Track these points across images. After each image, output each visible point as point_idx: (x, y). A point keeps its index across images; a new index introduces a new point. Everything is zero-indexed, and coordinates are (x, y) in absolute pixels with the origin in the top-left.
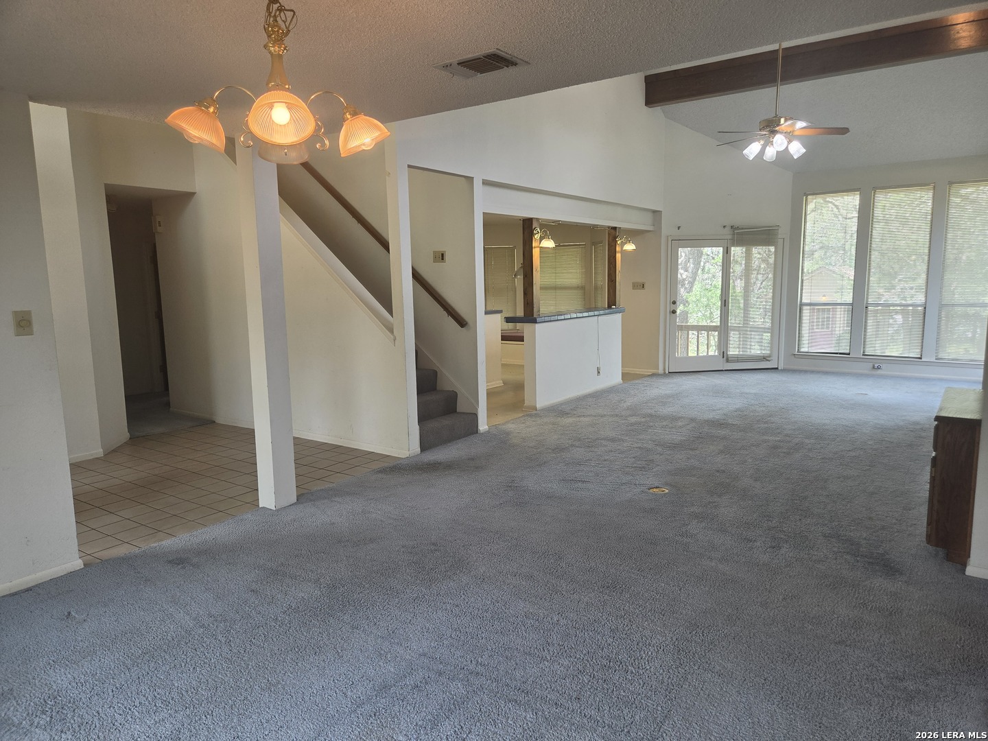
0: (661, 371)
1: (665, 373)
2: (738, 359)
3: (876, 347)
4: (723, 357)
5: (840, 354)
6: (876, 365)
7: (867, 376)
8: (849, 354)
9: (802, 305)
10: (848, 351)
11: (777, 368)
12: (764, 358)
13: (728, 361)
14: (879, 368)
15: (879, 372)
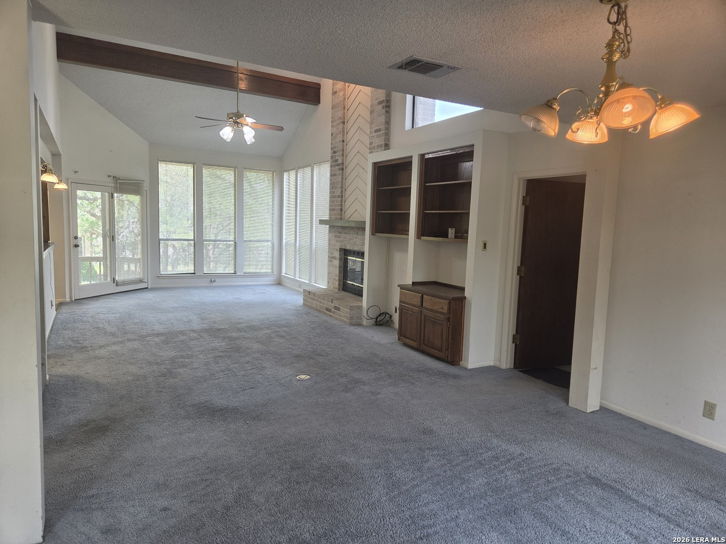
0: (68, 299)
1: (71, 301)
2: (125, 283)
3: (210, 268)
4: (114, 283)
5: (189, 274)
6: (213, 280)
7: (206, 287)
8: (194, 273)
9: (159, 240)
10: (193, 272)
11: (147, 288)
12: (141, 281)
13: (117, 285)
14: (214, 281)
15: (214, 284)
